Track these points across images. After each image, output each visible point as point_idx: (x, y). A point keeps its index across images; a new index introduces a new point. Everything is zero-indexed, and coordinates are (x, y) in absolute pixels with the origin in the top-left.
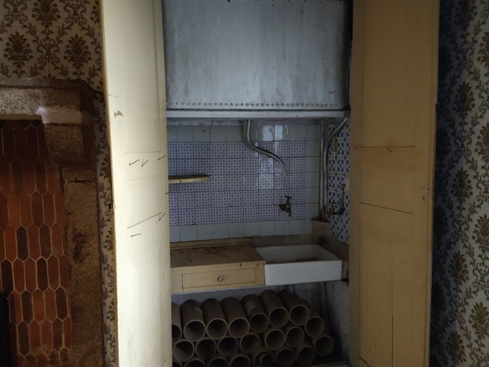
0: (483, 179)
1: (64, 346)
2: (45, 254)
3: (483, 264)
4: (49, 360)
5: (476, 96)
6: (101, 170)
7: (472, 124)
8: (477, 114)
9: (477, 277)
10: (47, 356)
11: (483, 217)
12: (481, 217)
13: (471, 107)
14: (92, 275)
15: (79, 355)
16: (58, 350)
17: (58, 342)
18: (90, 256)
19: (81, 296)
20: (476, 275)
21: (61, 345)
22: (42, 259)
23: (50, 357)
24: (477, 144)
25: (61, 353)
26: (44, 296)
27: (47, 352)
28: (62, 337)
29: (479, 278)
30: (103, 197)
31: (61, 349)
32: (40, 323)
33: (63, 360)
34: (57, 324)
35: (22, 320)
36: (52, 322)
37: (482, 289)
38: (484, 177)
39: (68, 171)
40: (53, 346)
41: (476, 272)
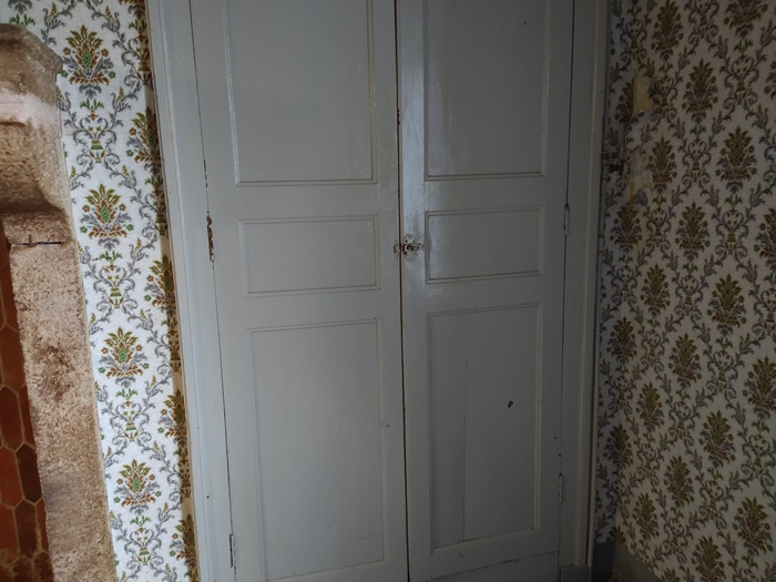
0: (726, 219)
3: (724, 352)
4: (13, 575)
5: (719, 83)
6: (82, 220)
7: (713, 131)
8: (720, 113)
9: (714, 373)
11: (725, 279)
12: (722, 280)
13: (711, 102)
14: (79, 424)
15: (65, 570)
16: (30, 556)
18: (72, 389)
19: (60, 464)
20: (712, 370)
23: (15, 570)
24: (719, 163)
25: (37, 562)
27: (9, 561)
28: (35, 535)
29: (717, 375)
30: (89, 274)
31: (36, 554)
33: (41, 574)
36: (13, 508)
37: (721, 391)
38: (729, 215)
39: (15, 223)
40: (18, 550)
41: (713, 366)
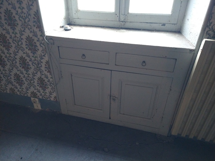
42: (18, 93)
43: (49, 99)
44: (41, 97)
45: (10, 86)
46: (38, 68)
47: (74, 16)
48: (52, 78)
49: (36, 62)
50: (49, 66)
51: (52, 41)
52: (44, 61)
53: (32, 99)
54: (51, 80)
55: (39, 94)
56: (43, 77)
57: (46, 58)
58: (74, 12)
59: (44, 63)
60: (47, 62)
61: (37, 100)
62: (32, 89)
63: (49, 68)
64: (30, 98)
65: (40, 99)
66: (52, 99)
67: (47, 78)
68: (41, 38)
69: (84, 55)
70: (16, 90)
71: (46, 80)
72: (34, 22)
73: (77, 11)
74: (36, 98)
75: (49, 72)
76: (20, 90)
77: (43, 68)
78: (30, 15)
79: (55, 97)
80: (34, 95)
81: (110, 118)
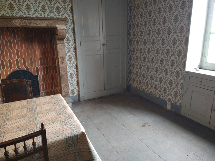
1: (54, 89)
2: (47, 65)
10: (49, 91)
17: (52, 88)
21: (53, 88)
22: (46, 66)
26: (48, 76)
32: (47, 83)
34: (52, 83)
35: (42, 82)
42: (162, 98)
43: (176, 104)
44: (172, 102)
45: (159, 93)
46: (177, 86)
47: (204, 65)
48: (182, 92)
49: (177, 82)
50: (182, 85)
51: (187, 73)
52: (181, 82)
53: (168, 102)
54: (181, 93)
55: (172, 100)
56: (177, 90)
57: (182, 81)
58: (204, 63)
59: (180, 84)
60: (182, 83)
61: (170, 103)
62: (170, 97)
63: (182, 86)
64: (167, 101)
65: (171, 103)
66: (178, 104)
67: (179, 91)
68: (183, 72)
69: (201, 82)
70: (162, 96)
71: (178, 92)
72: (183, 65)
73: (206, 63)
74: (170, 102)
75: (181, 88)
76: (164, 96)
77: (179, 86)
78: (181, 62)
79: (180, 103)
80: (170, 100)
81: (210, 124)
